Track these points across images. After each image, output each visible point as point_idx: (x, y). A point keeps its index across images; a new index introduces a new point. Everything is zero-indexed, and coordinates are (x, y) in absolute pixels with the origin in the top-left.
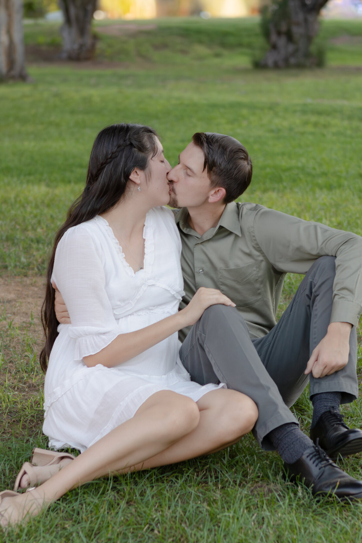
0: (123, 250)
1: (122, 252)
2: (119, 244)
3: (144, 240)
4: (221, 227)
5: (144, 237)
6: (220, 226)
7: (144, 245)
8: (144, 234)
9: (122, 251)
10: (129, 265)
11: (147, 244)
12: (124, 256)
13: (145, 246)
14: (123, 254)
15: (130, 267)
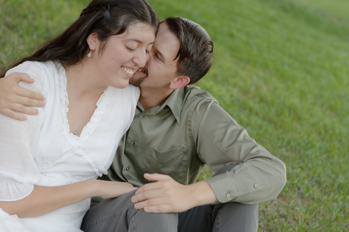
0: (69, 105)
1: (68, 107)
2: (68, 97)
3: (96, 107)
4: (167, 107)
5: (97, 105)
6: (167, 105)
7: (93, 111)
8: (98, 101)
9: (67, 105)
10: (68, 122)
11: (97, 112)
12: (68, 111)
13: (94, 113)
14: (68, 109)
15: (68, 125)
